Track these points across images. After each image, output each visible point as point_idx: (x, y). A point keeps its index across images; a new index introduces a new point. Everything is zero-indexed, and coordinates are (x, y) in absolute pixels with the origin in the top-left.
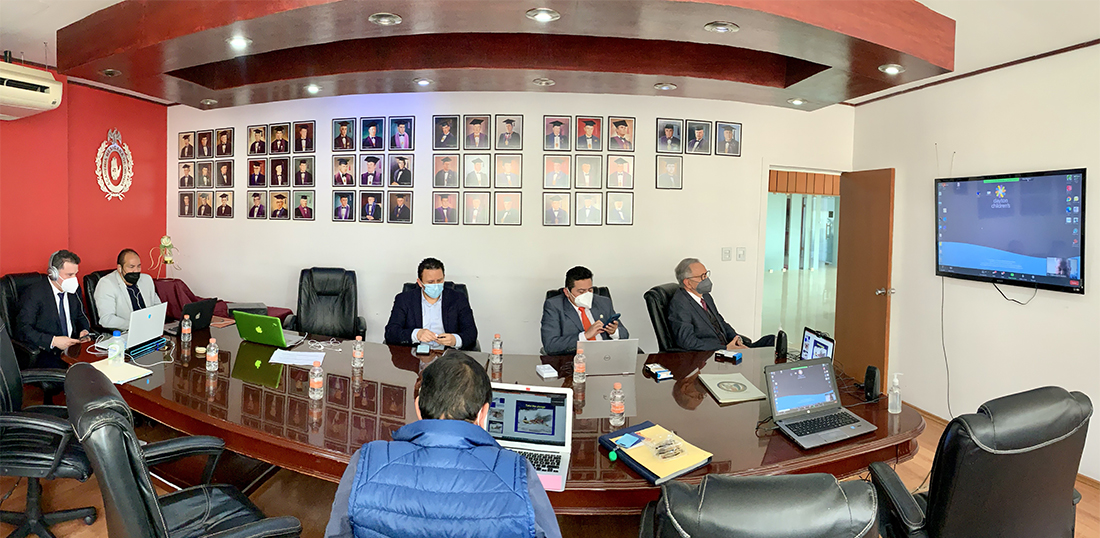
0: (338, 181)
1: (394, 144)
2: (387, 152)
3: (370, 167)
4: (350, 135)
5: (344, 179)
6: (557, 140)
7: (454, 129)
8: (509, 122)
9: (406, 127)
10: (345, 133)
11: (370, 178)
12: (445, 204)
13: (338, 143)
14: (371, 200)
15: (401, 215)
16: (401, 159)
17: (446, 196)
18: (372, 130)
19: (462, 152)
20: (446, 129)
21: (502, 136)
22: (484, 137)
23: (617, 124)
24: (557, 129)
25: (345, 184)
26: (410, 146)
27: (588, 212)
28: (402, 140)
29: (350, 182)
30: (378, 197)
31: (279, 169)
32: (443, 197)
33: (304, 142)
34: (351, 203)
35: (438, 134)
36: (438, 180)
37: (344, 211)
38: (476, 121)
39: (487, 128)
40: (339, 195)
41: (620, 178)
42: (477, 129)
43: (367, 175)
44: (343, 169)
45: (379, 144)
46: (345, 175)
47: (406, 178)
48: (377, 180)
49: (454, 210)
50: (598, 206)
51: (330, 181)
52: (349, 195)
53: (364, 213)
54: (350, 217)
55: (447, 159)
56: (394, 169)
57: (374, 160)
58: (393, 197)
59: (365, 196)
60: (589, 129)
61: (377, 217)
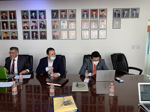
0: (24, 28)
1: (40, 18)
2: (38, 20)
3: (34, 24)
4: (27, 15)
5: (26, 27)
6: (85, 16)
7: (57, 13)
8: (72, 11)
9: (43, 13)
10: (25, 14)
11: (34, 27)
12: (56, 34)
13: (23, 17)
14: (35, 33)
15: (44, 37)
16: (42, 22)
17: (56, 32)
18: (33, 14)
19: (60, 20)
20: (55, 13)
21: (70, 15)
22: (66, 16)
23: (102, 11)
24: (85, 13)
25: (26, 29)
26: (45, 18)
27: (94, 35)
28: (42, 16)
29: (28, 28)
30: (37, 32)
31: (5, 24)
32: (55, 32)
33: (12, 17)
34: (29, 34)
35: (53, 15)
36: (53, 27)
37: (27, 37)
38: (63, 11)
39: (66, 13)
40: (24, 32)
41: (103, 26)
42: (63, 13)
43: (33, 26)
44: (26, 25)
45: (36, 18)
46: (26, 26)
47: (44, 27)
48: (36, 27)
49: (58, 35)
50: (97, 34)
51: (22, 28)
52: (28, 32)
53: (33, 37)
54: (29, 38)
55: (56, 22)
56: (41, 24)
57: (35, 22)
58: (41, 32)
59: (33, 32)
60: (94, 13)
61: (37, 38)
